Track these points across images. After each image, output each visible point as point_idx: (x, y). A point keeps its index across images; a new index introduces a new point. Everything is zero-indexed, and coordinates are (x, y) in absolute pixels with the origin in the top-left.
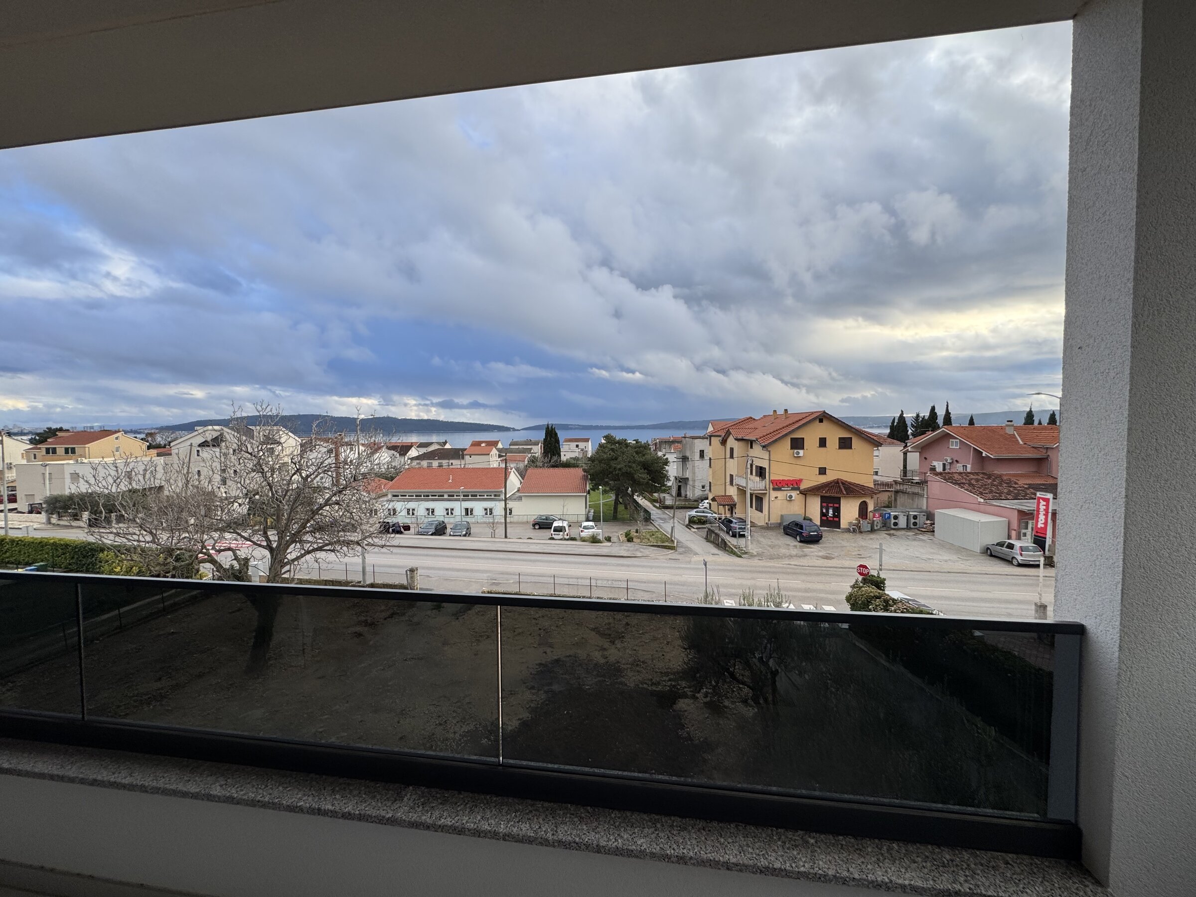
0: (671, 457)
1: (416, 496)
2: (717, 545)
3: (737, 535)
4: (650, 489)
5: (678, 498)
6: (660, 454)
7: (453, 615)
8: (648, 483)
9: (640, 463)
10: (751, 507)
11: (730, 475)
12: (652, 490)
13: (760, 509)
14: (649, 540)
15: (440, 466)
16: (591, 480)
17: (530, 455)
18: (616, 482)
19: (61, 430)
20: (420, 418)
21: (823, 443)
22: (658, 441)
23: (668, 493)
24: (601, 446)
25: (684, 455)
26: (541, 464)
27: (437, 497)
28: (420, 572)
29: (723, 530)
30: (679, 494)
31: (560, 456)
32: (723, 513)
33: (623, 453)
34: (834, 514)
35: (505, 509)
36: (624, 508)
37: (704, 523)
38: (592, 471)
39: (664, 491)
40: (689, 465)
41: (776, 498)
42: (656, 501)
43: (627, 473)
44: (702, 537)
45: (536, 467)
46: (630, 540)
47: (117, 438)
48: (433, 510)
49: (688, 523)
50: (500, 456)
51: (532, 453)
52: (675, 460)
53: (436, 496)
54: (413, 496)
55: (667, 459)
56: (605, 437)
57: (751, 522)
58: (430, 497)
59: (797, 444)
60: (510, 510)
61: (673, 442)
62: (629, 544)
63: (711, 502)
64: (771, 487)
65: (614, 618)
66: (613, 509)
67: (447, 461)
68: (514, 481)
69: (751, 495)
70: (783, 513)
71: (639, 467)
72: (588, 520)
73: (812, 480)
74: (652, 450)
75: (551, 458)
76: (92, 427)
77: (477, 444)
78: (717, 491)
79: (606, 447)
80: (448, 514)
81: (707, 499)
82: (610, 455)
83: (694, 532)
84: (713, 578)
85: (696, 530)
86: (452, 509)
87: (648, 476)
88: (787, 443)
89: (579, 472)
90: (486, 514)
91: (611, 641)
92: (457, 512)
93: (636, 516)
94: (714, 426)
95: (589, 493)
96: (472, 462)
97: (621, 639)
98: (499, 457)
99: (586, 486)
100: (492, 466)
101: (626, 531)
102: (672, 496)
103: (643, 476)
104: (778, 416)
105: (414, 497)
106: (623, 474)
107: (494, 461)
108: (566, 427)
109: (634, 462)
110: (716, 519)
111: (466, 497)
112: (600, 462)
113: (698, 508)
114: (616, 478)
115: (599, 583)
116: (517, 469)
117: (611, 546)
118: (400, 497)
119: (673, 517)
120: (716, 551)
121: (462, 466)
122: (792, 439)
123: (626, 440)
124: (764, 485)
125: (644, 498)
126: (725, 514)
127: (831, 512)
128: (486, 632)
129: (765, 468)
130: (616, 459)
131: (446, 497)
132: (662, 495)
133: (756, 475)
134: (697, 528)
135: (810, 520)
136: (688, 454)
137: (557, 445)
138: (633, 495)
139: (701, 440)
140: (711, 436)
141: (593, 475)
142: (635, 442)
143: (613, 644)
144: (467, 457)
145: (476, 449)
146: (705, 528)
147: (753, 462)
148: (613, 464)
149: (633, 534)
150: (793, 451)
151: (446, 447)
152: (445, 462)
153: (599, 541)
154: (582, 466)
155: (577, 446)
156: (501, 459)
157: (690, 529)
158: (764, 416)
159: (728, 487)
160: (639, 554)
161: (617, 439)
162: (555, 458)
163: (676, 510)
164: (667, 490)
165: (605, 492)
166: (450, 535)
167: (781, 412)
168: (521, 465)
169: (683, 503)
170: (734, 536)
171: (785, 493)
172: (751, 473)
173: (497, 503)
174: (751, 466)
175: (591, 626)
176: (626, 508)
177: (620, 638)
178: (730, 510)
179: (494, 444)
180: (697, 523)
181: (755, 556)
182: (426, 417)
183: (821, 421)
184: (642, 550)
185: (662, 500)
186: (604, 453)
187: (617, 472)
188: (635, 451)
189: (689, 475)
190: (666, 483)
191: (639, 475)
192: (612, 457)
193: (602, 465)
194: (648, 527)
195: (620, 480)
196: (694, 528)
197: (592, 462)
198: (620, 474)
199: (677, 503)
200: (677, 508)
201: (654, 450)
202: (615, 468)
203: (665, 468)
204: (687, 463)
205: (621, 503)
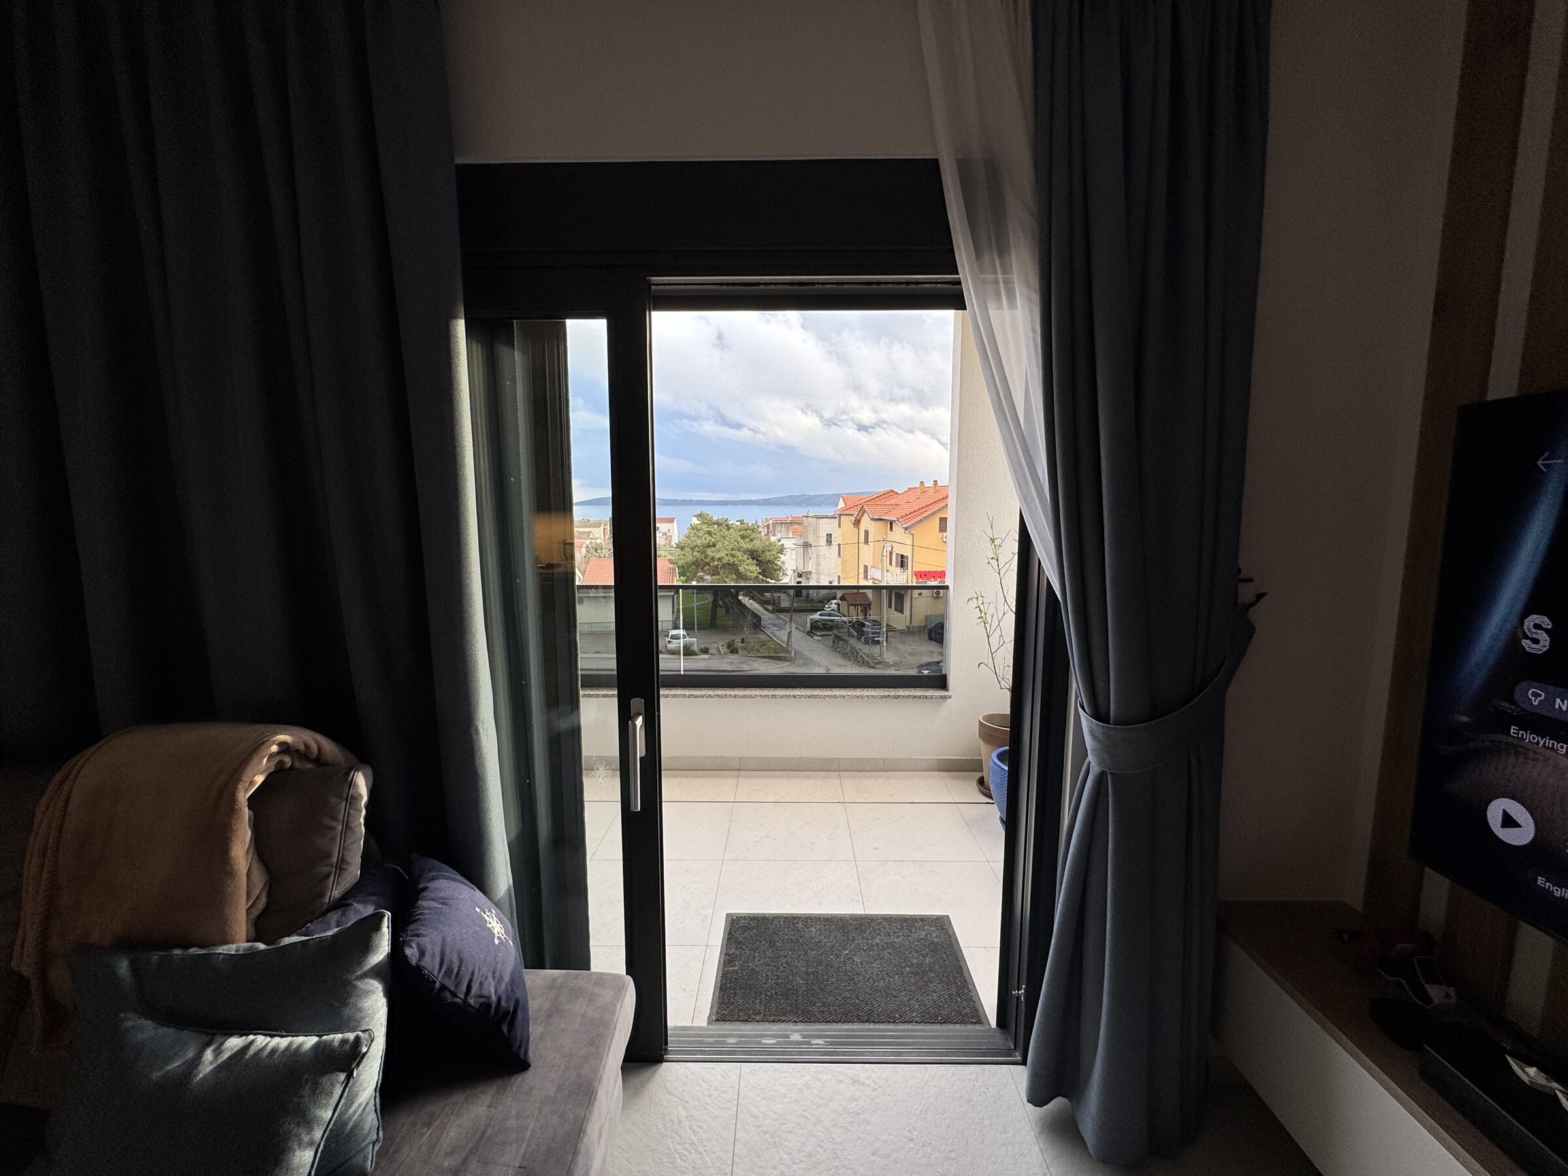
0: (788, 543)
2: (845, 656)
5: (796, 599)
6: (773, 539)
8: (757, 577)
9: (745, 551)
10: (890, 607)
11: (864, 564)
13: (900, 609)
14: (758, 651)
16: (680, 575)
17: (589, 541)
18: (714, 577)
22: (771, 521)
23: (785, 593)
24: (694, 528)
25: (806, 540)
26: (606, 553)
29: (853, 636)
30: (799, 593)
33: (724, 537)
36: (725, 613)
37: (831, 628)
38: (680, 563)
40: (812, 552)
41: (920, 594)
42: (767, 602)
43: (729, 564)
44: (828, 646)
45: (600, 557)
46: (734, 651)
49: (809, 629)
51: (595, 539)
52: (794, 547)
55: (783, 545)
56: (698, 516)
57: (887, 625)
61: (792, 523)
62: (733, 656)
63: (840, 602)
64: (915, 580)
66: (710, 614)
69: (890, 591)
70: (928, 614)
71: (746, 556)
72: (676, 628)
74: (763, 534)
79: (701, 529)
81: (835, 598)
82: (706, 540)
83: (819, 641)
85: (819, 638)
87: (758, 568)
88: (937, 523)
93: (741, 622)
94: (847, 502)
101: (728, 641)
102: (790, 596)
103: (751, 568)
104: (926, 489)
106: (724, 566)
109: (739, 550)
110: (845, 623)
112: (693, 549)
113: (824, 610)
114: (714, 572)
117: (709, 658)
119: (791, 623)
122: (942, 517)
123: (727, 520)
124: (905, 579)
125: (753, 597)
126: (855, 616)
129: (907, 557)
130: (714, 545)
132: (776, 594)
133: (897, 566)
134: (821, 636)
136: (811, 540)
138: (737, 594)
139: (827, 520)
140: (840, 515)
141: (683, 567)
142: (739, 523)
146: (831, 635)
147: (892, 549)
148: (709, 552)
149: (738, 644)
150: (941, 534)
153: (692, 655)
154: (666, 556)
157: (812, 637)
158: (909, 489)
161: (715, 518)
163: (794, 614)
167: (929, 484)
169: (804, 605)
170: (866, 642)
172: (891, 564)
174: (891, 553)
176: (727, 612)
178: (864, 611)
180: (822, 630)
181: (892, 666)
184: (750, 662)
185: (776, 601)
186: (698, 537)
187: (715, 563)
188: (740, 535)
189: (811, 568)
190: (781, 578)
191: (746, 567)
192: (709, 543)
193: (696, 554)
194: (757, 636)
195: (719, 574)
196: (817, 636)
197: (682, 550)
198: (720, 566)
199: (795, 605)
200: (795, 611)
201: (765, 535)
202: (713, 558)
203: (780, 558)
204: (809, 551)
205: (720, 606)
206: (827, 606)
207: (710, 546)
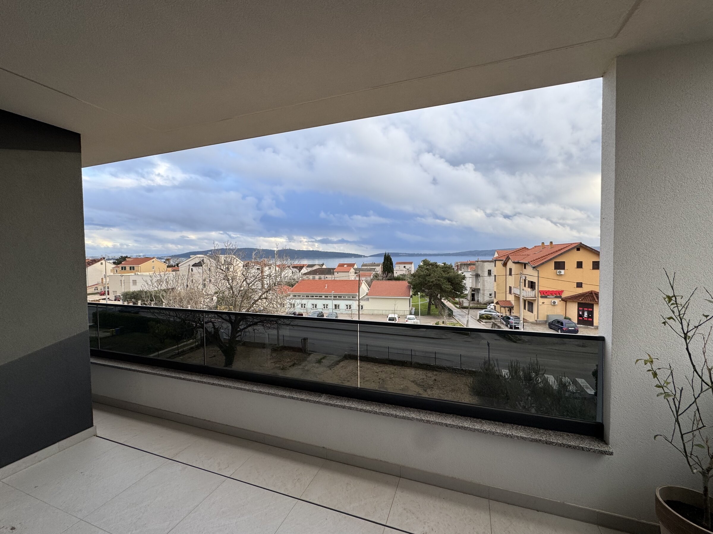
0: (468, 275)
1: (306, 296)
3: (513, 328)
4: (452, 295)
5: (472, 302)
6: (460, 272)
7: (328, 367)
8: (451, 291)
9: (445, 278)
10: (525, 308)
11: (509, 286)
12: (454, 296)
13: (531, 310)
15: (320, 278)
16: (413, 288)
17: (374, 272)
18: (429, 290)
20: (308, 250)
21: (580, 265)
22: (459, 263)
23: (466, 299)
24: (420, 267)
25: (477, 273)
26: (381, 278)
28: (309, 341)
29: (503, 324)
30: (473, 299)
31: (393, 273)
33: (434, 271)
34: (588, 316)
35: (359, 306)
36: (435, 307)
37: (490, 319)
38: (413, 283)
39: (463, 297)
40: (480, 279)
41: (543, 303)
42: (457, 303)
43: (437, 284)
45: (378, 280)
47: (153, 262)
48: (316, 305)
49: (479, 318)
50: (356, 273)
51: (376, 271)
52: (471, 276)
53: (317, 296)
54: (304, 296)
55: (464, 275)
56: (423, 261)
57: (524, 319)
58: (314, 297)
59: (560, 266)
60: (361, 306)
61: (470, 264)
63: (496, 305)
64: (540, 295)
65: (427, 376)
66: (427, 308)
67: (324, 276)
68: (364, 288)
69: (525, 301)
70: (548, 314)
71: (445, 281)
72: (411, 314)
73: (571, 291)
74: (455, 269)
75: (387, 274)
76: (140, 256)
77: (341, 265)
78: (500, 297)
79: (423, 267)
80: (324, 308)
81: (493, 303)
82: (426, 272)
84: (494, 355)
85: (484, 323)
86: (327, 305)
87: (451, 286)
88: (552, 265)
89: (405, 284)
90: (347, 308)
91: (424, 390)
92: (329, 307)
93: (443, 313)
94: (499, 254)
95: (412, 297)
96: (339, 276)
97: (431, 389)
98: (355, 274)
99: (410, 293)
100: (350, 279)
101: (436, 322)
102: (469, 300)
103: (448, 286)
104: (546, 246)
106: (434, 285)
108: (397, 255)
109: (442, 278)
110: (499, 316)
111: (335, 297)
112: (419, 277)
113: (486, 308)
114: (430, 288)
115: (417, 354)
116: (366, 281)
118: (297, 297)
119: (468, 314)
121: (333, 279)
122: (555, 262)
123: (436, 263)
124: (534, 294)
125: (449, 301)
126: (505, 313)
127: (586, 314)
128: (347, 378)
129: (535, 282)
131: (323, 297)
132: (461, 300)
133: (528, 287)
134: (485, 322)
135: (570, 319)
136: (479, 273)
137: (392, 266)
138: (441, 299)
139: (489, 263)
140: (495, 261)
141: (414, 285)
143: (426, 391)
144: (336, 274)
145: (341, 268)
146: (491, 322)
147: (526, 278)
148: (428, 278)
150: (556, 270)
151: (323, 267)
152: (322, 276)
154: (407, 280)
155: (405, 267)
156: (357, 274)
157: (480, 323)
158: (535, 247)
159: (508, 295)
160: (444, 337)
161: (431, 262)
162: (390, 274)
163: (470, 310)
164: (465, 297)
165: (422, 296)
167: (547, 243)
168: (369, 279)
169: (476, 305)
171: (550, 300)
172: (525, 286)
173: (354, 302)
174: (525, 281)
175: (412, 379)
176: (436, 307)
177: (430, 388)
178: (509, 311)
179: (352, 265)
180: (486, 319)
181: (526, 342)
182: (311, 249)
183: (578, 249)
184: (447, 335)
185: (461, 303)
186: (422, 271)
187: (430, 283)
188: (443, 271)
189: (480, 287)
190: (464, 292)
191: (446, 286)
192: (427, 274)
193: (420, 279)
194: (451, 320)
195: (432, 289)
196: (483, 322)
197: (414, 277)
198: (432, 285)
199: (471, 305)
200: (471, 308)
201: (456, 270)
202: (429, 281)
203: (463, 282)
204: (479, 278)
205: (433, 304)
206: (488, 306)
207: (428, 275)
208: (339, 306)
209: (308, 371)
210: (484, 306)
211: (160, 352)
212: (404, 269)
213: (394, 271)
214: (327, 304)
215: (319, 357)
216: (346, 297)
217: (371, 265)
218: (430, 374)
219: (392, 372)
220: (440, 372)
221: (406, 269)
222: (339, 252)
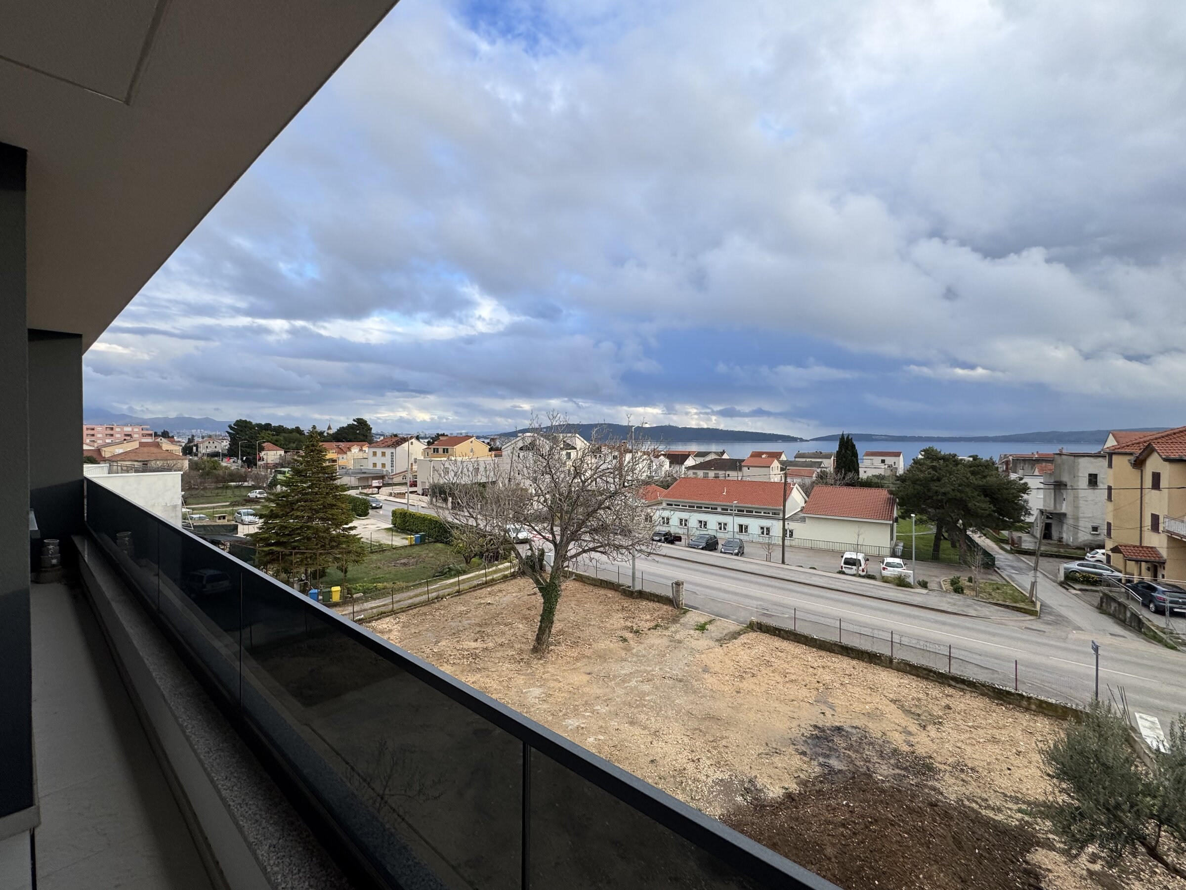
0: (1034, 482)
1: (689, 506)
2: (1122, 622)
3: (1167, 613)
4: (994, 525)
5: (1044, 541)
6: (1013, 476)
7: (717, 640)
8: (990, 515)
9: (976, 488)
11: (1152, 515)
12: (997, 525)
14: (990, 595)
15: (717, 477)
16: (901, 504)
17: (820, 469)
18: (937, 511)
19: (443, 435)
20: (700, 427)
22: (1011, 458)
23: (1028, 533)
24: (917, 462)
25: (1057, 479)
26: (832, 481)
27: (710, 510)
28: (685, 586)
29: (1133, 599)
30: (1047, 536)
31: (858, 472)
32: (1136, 572)
33: (950, 472)
35: (784, 530)
36: (950, 546)
37: (1095, 583)
38: (900, 494)
39: (1021, 529)
40: (1068, 495)
42: (1005, 541)
43: (955, 499)
44: (1092, 605)
45: (826, 484)
46: (958, 590)
47: (471, 442)
48: (706, 522)
49: (1063, 579)
50: (782, 469)
51: (823, 467)
52: (1042, 486)
53: (709, 508)
54: (686, 506)
55: (1026, 484)
56: (924, 451)
58: (703, 509)
60: (790, 531)
61: (1038, 461)
62: (957, 597)
63: (1110, 553)
65: (928, 694)
66: (932, 545)
67: (724, 472)
68: (797, 499)
71: (976, 493)
72: (894, 555)
74: (1000, 470)
75: (845, 474)
77: (756, 455)
78: (1125, 536)
79: (924, 464)
80: (720, 529)
81: (1103, 547)
82: (929, 474)
83: (1076, 595)
85: (1079, 593)
86: (725, 524)
87: (991, 506)
89: (884, 494)
90: (763, 533)
91: (920, 724)
92: (729, 528)
93: (969, 559)
94: (1120, 439)
95: (896, 520)
96: (750, 474)
97: (937, 726)
98: (781, 471)
99: (892, 512)
100: (772, 481)
101: (952, 577)
102: (1035, 537)
103: (983, 505)
105: (687, 508)
106: (949, 501)
107: (775, 474)
108: (868, 438)
109: (968, 486)
110: (1120, 580)
111: (741, 512)
112: (914, 483)
113: (1083, 559)
114: (939, 505)
115: (905, 641)
116: (802, 486)
117: (927, 594)
118: (674, 506)
119: (1035, 569)
120: (1118, 630)
121: (740, 479)
123: (957, 455)
125: (985, 535)
126: (1141, 574)
128: (752, 669)
130: (939, 480)
131: (719, 510)
132: (1016, 535)
134: (1080, 590)
136: (1065, 478)
137: (855, 459)
138: (966, 529)
139: (1091, 458)
140: (1111, 454)
141: (903, 499)
142: (971, 459)
143: (924, 729)
144: (745, 469)
145: (756, 460)
146: (1097, 592)
148: (934, 486)
149: (964, 581)
151: (723, 457)
152: (721, 473)
153: (908, 585)
154: (888, 487)
155: (883, 461)
156: (784, 472)
157: (1067, 589)
159: (1149, 533)
160: (972, 612)
161: (943, 453)
162: (850, 475)
163: (1041, 558)
164: (1027, 528)
166: (721, 552)
168: (808, 481)
169: (1056, 549)
170: (1160, 611)
173: (775, 522)
175: (891, 696)
176: (954, 546)
177: (935, 723)
178: (1152, 569)
179: (777, 455)
180: (1082, 583)
182: (705, 426)
184: (979, 608)
185: (1016, 541)
186: (921, 471)
187: (939, 497)
188: (970, 471)
189: (1066, 510)
190: (1022, 518)
191: (977, 504)
192: (933, 477)
193: (917, 487)
194: (990, 577)
195: (944, 509)
196: (1075, 589)
197: (903, 482)
198: (944, 501)
199: (1043, 548)
200: (1042, 555)
201: (1003, 471)
202: (936, 492)
203: (1022, 497)
204: (1064, 492)
205: (945, 539)
206: (1089, 554)
207: (934, 480)
208: (747, 527)
209: (680, 642)
210: (1079, 552)
211: (461, 578)
212: (882, 466)
213: (860, 469)
214: (725, 522)
215: (702, 620)
216: (761, 513)
217: (813, 456)
218: (935, 691)
219: (847, 672)
220: (962, 690)
221: (886, 466)
222: (754, 431)
